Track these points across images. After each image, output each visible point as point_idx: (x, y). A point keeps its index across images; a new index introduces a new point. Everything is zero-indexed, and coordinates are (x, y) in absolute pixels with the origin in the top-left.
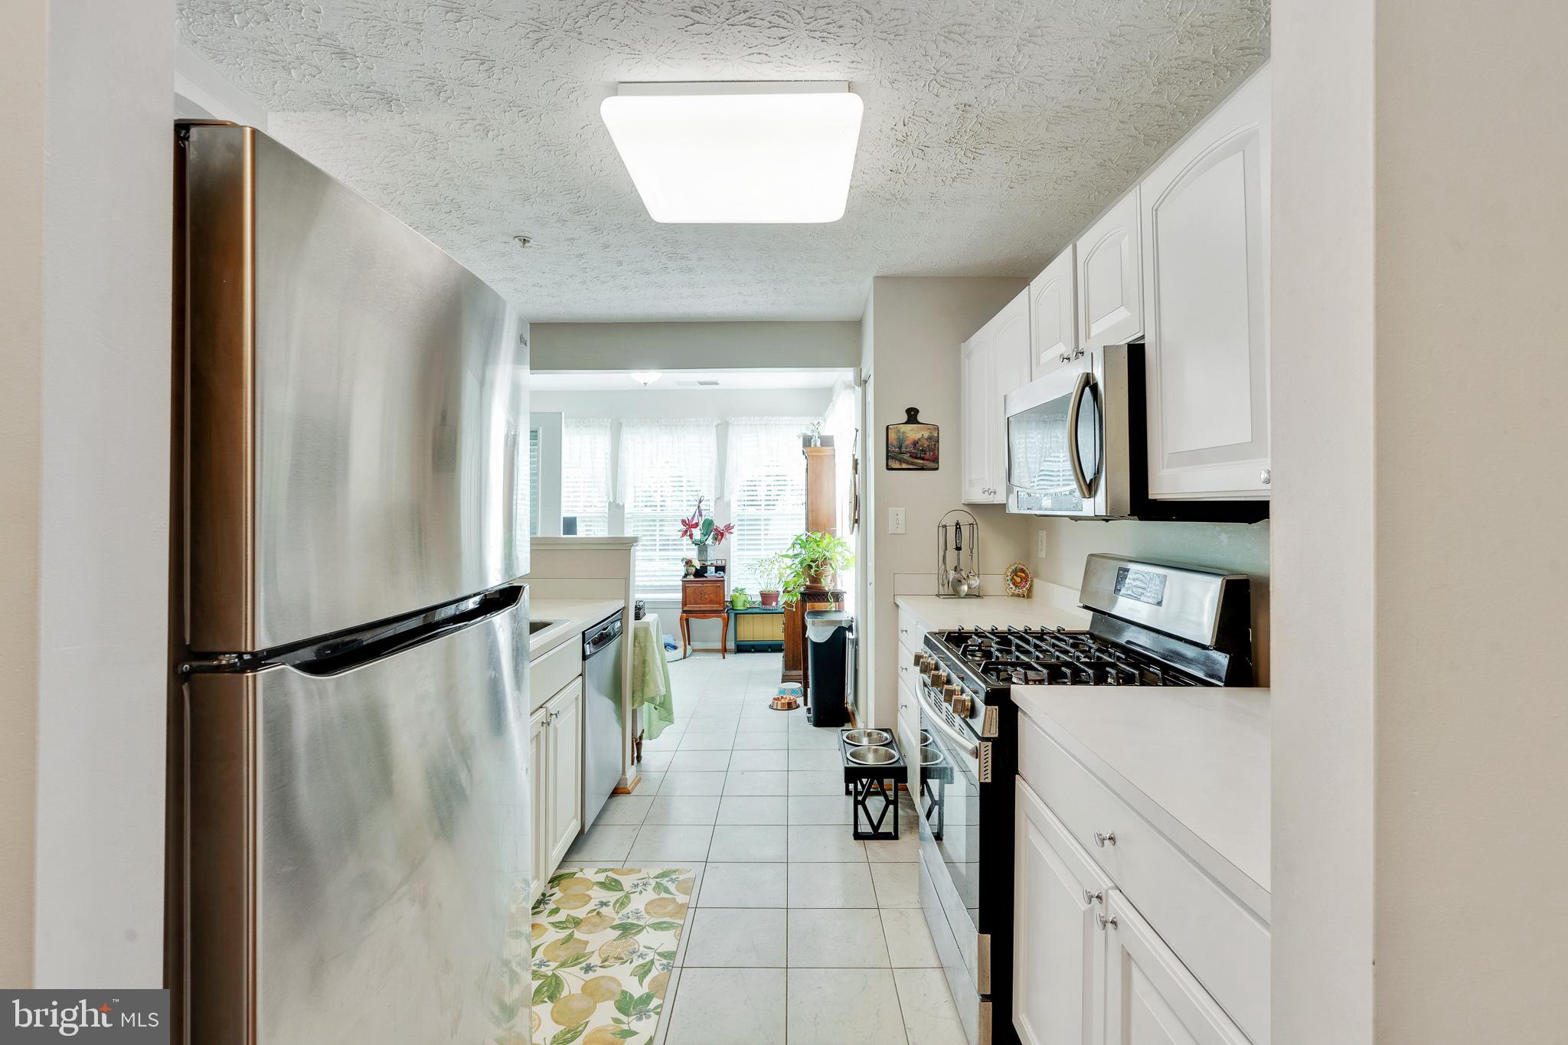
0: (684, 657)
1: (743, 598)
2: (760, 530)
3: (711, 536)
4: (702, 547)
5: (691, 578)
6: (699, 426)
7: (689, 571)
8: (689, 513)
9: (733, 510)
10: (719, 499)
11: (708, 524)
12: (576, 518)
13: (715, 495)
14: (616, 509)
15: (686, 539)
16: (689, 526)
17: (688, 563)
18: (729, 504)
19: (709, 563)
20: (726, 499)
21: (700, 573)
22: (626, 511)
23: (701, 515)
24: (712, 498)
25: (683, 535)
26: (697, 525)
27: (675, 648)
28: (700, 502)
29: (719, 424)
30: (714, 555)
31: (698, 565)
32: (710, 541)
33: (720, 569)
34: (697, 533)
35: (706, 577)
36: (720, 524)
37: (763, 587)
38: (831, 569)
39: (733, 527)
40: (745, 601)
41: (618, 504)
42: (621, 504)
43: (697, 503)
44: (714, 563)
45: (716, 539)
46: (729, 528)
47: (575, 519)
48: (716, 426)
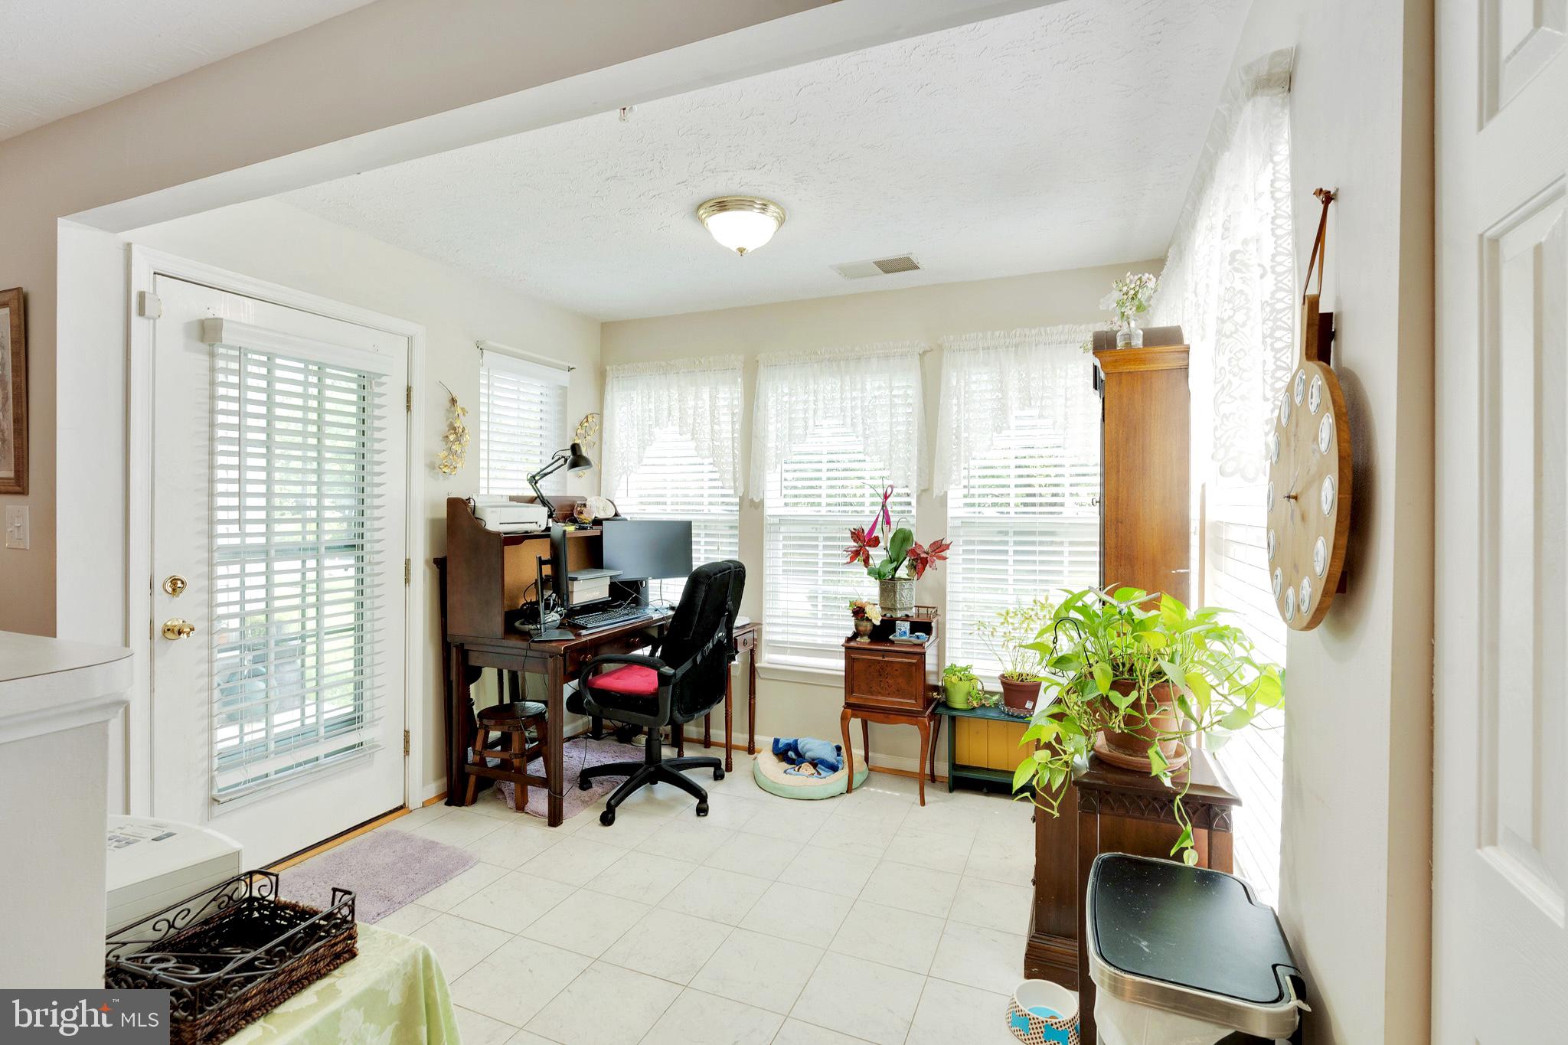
0: (849, 790)
1: (965, 686)
2: (1006, 552)
3: (906, 563)
4: (888, 585)
5: (864, 640)
6: (887, 357)
7: (861, 628)
8: (866, 516)
9: (951, 513)
10: (924, 492)
11: (902, 538)
12: (691, 522)
13: (919, 484)
14: (751, 508)
15: (859, 567)
16: (864, 541)
17: (859, 612)
18: (943, 501)
19: (899, 614)
20: (936, 492)
21: (884, 631)
22: (768, 512)
23: (888, 522)
24: (913, 489)
25: (852, 559)
26: (876, 542)
27: (834, 768)
28: (886, 497)
29: (925, 352)
30: (912, 598)
31: (876, 616)
32: (903, 572)
33: (922, 627)
34: (878, 556)
35: (892, 642)
36: (923, 540)
37: (1008, 668)
38: (1181, 714)
39: (947, 547)
40: (969, 694)
41: (752, 500)
42: (756, 500)
43: (880, 500)
44: (913, 612)
45: (913, 567)
46: (939, 548)
47: (687, 526)
48: (922, 355)
